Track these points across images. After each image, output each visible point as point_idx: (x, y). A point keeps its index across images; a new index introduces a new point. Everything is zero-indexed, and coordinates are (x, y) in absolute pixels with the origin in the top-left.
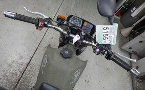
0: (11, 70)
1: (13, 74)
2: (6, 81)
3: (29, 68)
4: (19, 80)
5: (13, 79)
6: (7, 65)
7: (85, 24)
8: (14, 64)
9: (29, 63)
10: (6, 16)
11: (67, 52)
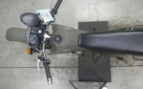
0: (65, 76)
1: (67, 74)
2: (73, 75)
3: (59, 65)
4: (69, 67)
5: (70, 71)
6: (63, 81)
7: (33, 32)
8: (60, 77)
9: (55, 67)
10: (52, 83)
11: (58, 39)
